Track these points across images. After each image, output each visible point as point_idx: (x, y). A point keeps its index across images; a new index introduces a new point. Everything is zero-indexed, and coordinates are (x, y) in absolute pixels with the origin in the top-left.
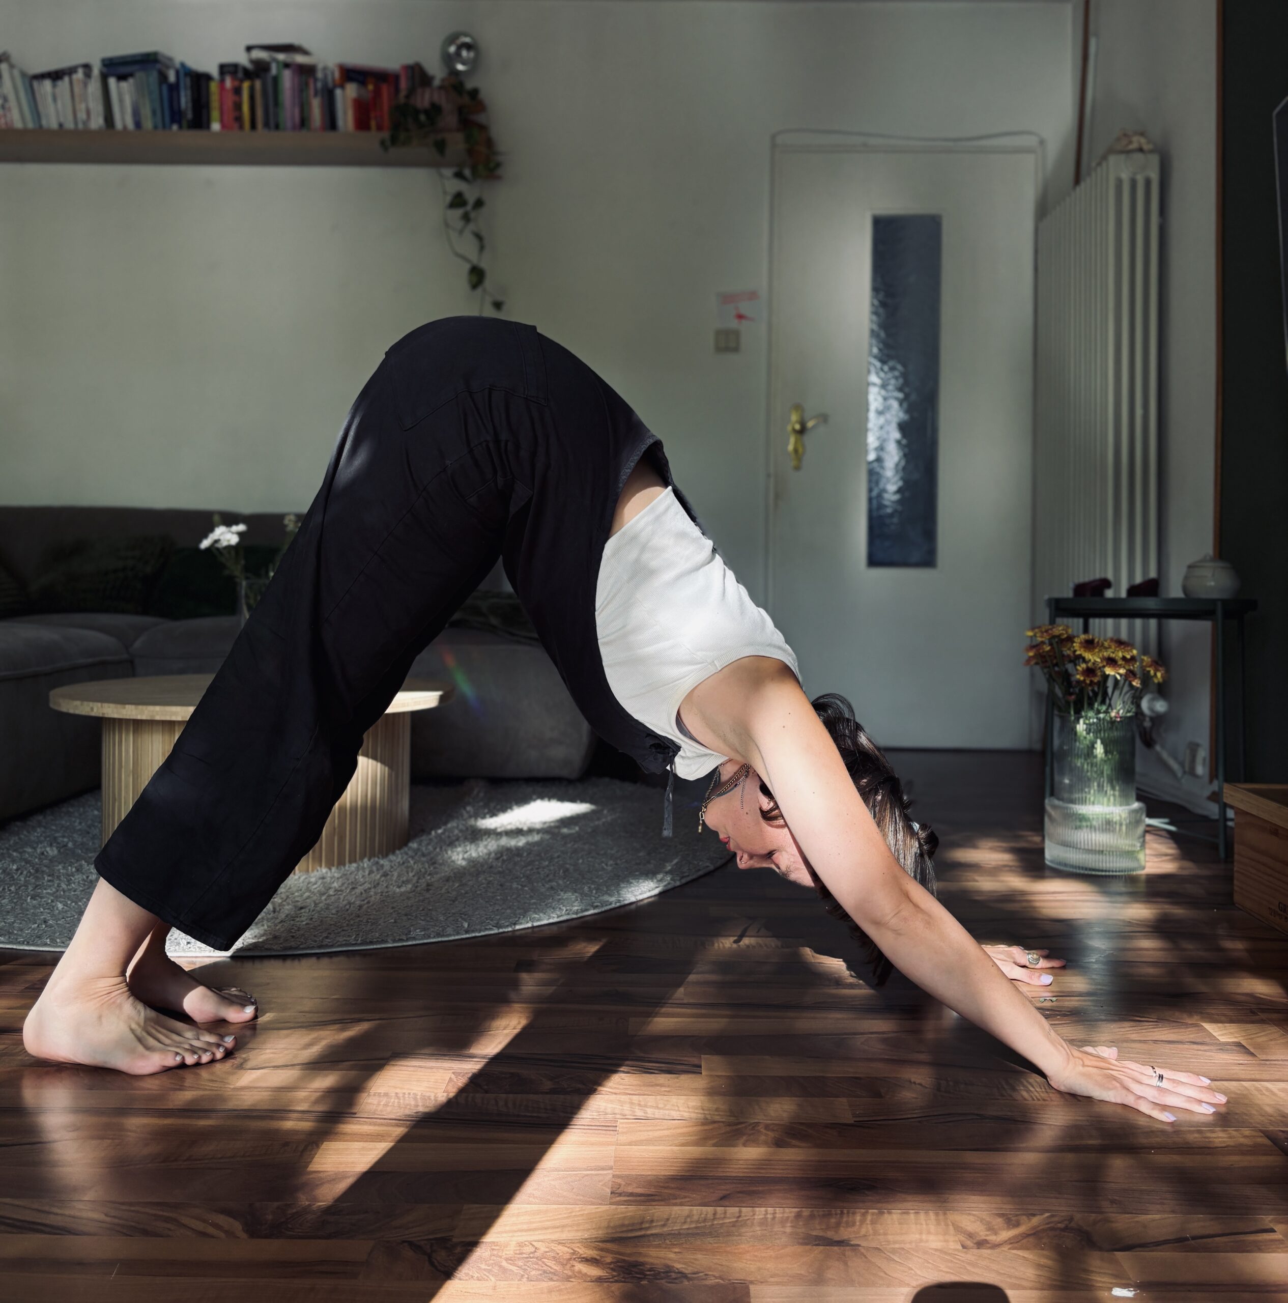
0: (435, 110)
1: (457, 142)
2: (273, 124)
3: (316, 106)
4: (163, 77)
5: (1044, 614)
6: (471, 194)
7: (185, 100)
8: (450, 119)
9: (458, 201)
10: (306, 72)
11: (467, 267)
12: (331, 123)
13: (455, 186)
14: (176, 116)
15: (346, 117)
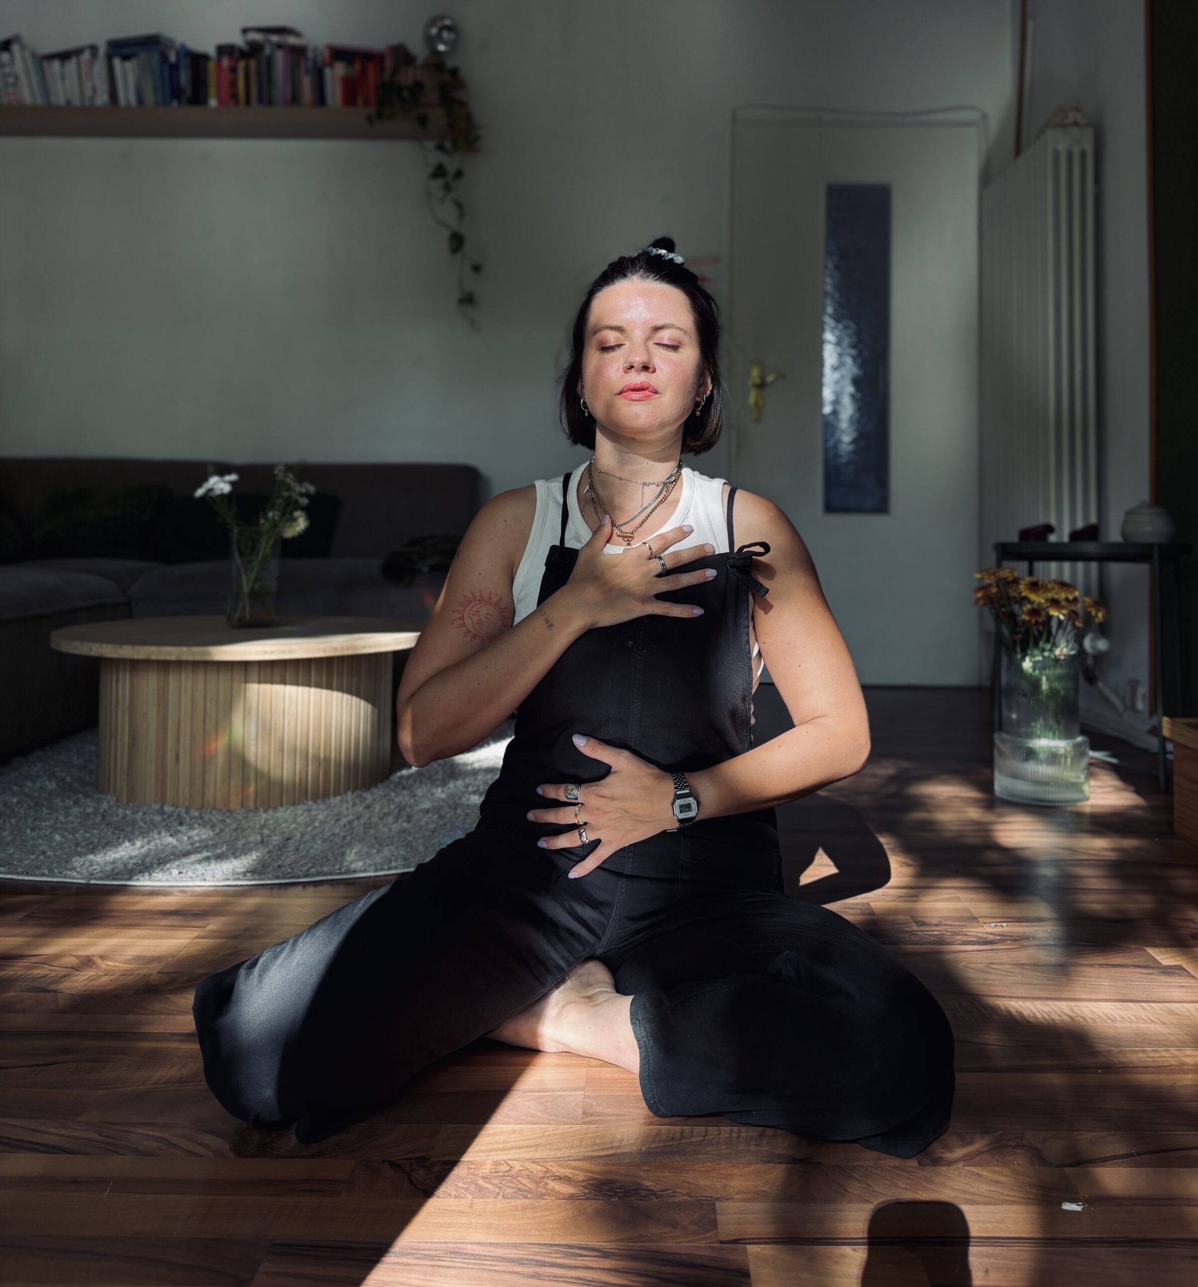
0: (417, 88)
1: (438, 117)
2: (266, 100)
3: (307, 85)
4: (164, 58)
5: (991, 558)
6: (451, 164)
7: (184, 78)
8: (432, 95)
9: (439, 172)
10: (298, 52)
11: (446, 233)
12: (320, 99)
13: (436, 157)
14: (176, 93)
15: (334, 93)
